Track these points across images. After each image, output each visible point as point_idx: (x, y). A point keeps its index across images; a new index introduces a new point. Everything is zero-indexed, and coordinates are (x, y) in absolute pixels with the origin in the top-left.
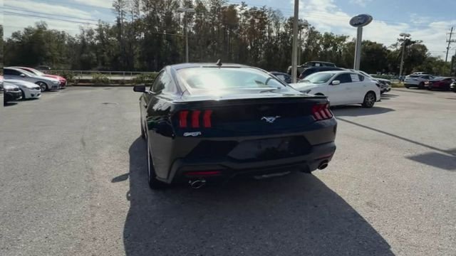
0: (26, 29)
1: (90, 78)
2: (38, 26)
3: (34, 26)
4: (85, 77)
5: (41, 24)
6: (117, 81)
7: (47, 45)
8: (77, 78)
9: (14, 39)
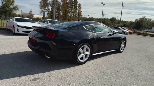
0: (140, 18)
1: (142, 32)
2: (143, 17)
3: (142, 17)
4: (140, 32)
5: (144, 17)
6: (150, 34)
7: (143, 23)
8: (138, 32)
9: (136, 21)
